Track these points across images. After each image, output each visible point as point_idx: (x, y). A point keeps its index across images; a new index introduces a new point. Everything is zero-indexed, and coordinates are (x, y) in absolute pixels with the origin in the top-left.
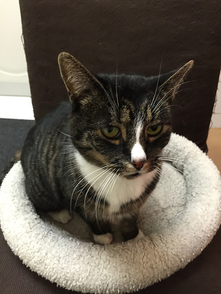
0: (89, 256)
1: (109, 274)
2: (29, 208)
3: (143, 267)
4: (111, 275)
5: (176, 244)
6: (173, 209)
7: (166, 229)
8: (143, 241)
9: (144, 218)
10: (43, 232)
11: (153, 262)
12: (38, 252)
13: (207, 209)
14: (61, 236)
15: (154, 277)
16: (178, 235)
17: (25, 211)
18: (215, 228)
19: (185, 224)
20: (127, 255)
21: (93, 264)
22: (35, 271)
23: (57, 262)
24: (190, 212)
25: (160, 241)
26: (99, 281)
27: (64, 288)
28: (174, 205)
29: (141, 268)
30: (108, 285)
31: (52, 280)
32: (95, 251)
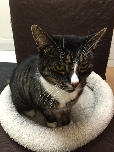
0: (44, 134)
1: (55, 143)
2: (14, 109)
3: (73, 139)
4: (56, 144)
5: (89, 127)
6: (88, 109)
7: (84, 120)
8: (73, 126)
9: (73, 114)
10: (21, 121)
11: (78, 137)
12: (18, 132)
13: (106, 109)
14: (30, 123)
15: (78, 144)
16: (90, 123)
17: (11, 110)
18: (109, 119)
19: (94, 117)
20: (64, 133)
21: (47, 138)
22: (17, 142)
23: (28, 137)
24: (97, 111)
25: (82, 126)
26: (50, 147)
27: (32, 150)
28: (89, 107)
29: (72, 140)
30: (54, 149)
31: (25, 146)
32: (48, 131)
